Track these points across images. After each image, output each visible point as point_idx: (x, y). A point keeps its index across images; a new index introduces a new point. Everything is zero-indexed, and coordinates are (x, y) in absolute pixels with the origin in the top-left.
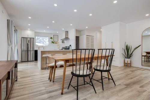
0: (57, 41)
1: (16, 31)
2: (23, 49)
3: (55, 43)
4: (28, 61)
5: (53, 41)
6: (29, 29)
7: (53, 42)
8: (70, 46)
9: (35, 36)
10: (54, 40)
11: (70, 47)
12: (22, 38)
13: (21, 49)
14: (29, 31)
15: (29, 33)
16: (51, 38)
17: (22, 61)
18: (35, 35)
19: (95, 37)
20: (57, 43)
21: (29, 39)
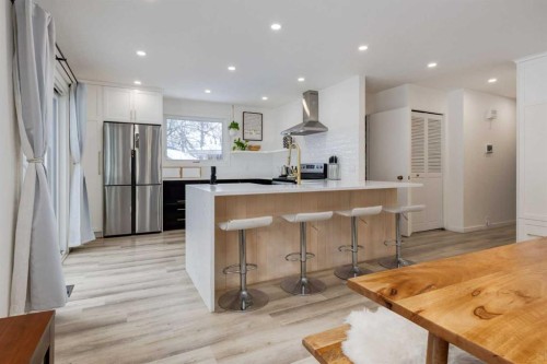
0: (259, 137)
1: (75, 86)
2: (112, 178)
3: (250, 148)
4: (133, 233)
5: (241, 140)
6: (138, 83)
7: (241, 145)
8: (333, 160)
9: (166, 116)
10: (247, 137)
11: (331, 167)
12: (108, 126)
13: (100, 178)
14: (137, 91)
15: (136, 103)
16: (234, 126)
17: (108, 233)
18: (164, 109)
19: (447, 116)
20: (258, 148)
21: (137, 132)
